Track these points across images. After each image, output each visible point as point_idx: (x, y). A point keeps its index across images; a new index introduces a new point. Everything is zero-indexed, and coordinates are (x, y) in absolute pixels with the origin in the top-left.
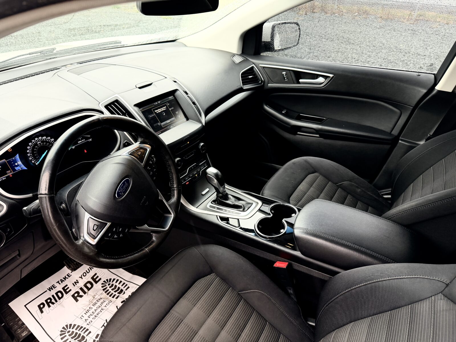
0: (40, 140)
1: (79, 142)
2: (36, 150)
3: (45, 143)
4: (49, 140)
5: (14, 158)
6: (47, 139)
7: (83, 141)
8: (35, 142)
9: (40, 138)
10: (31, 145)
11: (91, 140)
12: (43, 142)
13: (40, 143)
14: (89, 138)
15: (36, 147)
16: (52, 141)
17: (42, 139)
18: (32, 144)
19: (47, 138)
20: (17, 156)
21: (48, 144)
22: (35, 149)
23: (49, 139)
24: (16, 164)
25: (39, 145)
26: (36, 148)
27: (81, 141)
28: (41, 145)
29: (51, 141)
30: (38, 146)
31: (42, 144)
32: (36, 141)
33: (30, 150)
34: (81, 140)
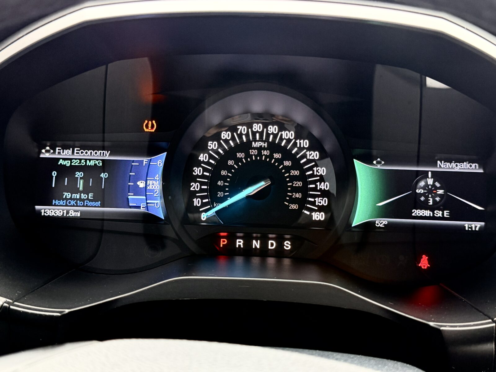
0: (268, 135)
1: (417, 212)
2: (232, 167)
3: (277, 156)
4: (301, 149)
5: (145, 160)
6: (295, 144)
7: (439, 214)
8: (247, 135)
9: (273, 129)
10: (226, 141)
11: (477, 225)
12: (274, 147)
13: (260, 149)
14: (474, 216)
15: (240, 155)
16: (309, 161)
17: (275, 136)
18: (233, 138)
19: (296, 138)
20: (160, 160)
21: (287, 163)
22: (230, 163)
23: (304, 148)
24: (141, 184)
25: (254, 152)
26: (237, 160)
27: (427, 213)
28: (260, 154)
29: (304, 156)
30: (248, 155)
31: (265, 153)
32: (254, 134)
33: (211, 157)
34: (432, 209)
